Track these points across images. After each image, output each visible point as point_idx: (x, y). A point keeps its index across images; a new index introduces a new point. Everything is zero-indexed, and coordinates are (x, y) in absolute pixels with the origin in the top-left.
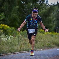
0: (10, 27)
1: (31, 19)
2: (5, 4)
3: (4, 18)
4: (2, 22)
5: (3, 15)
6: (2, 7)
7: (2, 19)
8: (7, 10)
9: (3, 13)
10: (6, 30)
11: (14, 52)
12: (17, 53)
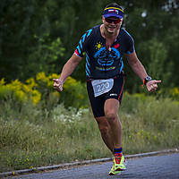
0: (79, 82)
1: (99, 46)
2: (67, 13)
3: (62, 55)
4: (55, 68)
5: (60, 46)
6: (57, 22)
7: (56, 58)
8: (71, 33)
9: (59, 40)
10: (67, 92)
11: (94, 158)
12: (103, 161)
